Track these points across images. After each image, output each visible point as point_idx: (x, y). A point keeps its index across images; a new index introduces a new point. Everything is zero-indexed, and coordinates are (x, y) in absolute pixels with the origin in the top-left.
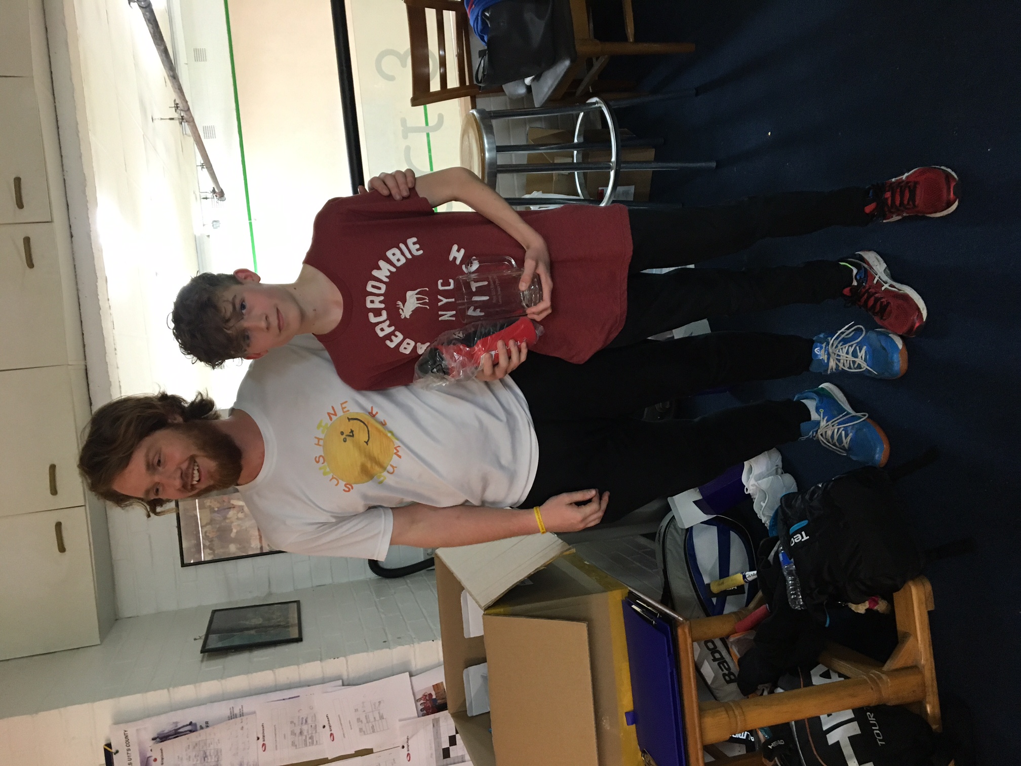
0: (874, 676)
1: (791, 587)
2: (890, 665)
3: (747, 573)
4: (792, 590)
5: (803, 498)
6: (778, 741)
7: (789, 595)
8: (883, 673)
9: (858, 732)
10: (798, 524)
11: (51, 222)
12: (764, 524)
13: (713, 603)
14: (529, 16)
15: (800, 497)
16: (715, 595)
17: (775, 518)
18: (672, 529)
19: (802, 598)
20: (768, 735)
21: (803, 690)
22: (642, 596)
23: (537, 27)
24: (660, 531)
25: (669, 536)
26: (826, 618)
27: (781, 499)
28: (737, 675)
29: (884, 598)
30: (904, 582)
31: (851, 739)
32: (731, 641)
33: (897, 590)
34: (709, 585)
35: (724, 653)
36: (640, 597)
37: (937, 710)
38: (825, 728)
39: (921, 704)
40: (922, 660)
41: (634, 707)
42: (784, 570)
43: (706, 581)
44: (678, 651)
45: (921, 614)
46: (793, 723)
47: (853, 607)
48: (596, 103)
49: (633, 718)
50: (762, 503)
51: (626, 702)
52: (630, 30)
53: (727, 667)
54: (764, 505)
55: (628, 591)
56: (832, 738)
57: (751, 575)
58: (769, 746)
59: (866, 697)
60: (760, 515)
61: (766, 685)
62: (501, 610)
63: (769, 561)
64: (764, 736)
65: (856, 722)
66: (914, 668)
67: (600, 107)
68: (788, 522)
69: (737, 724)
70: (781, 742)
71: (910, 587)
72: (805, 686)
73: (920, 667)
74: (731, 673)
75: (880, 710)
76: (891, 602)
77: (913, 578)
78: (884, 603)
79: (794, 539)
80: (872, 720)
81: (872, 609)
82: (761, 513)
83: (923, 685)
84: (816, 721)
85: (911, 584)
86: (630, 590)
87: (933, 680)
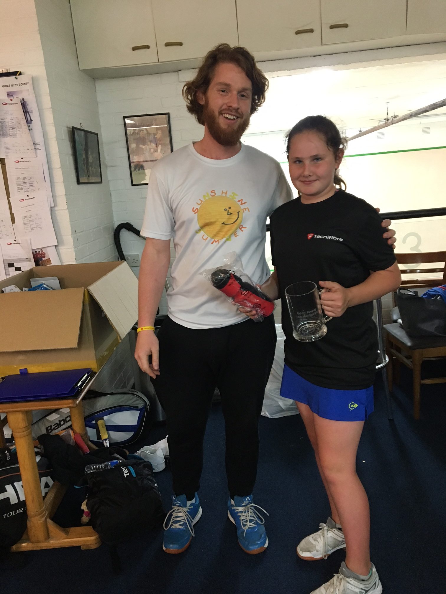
0: (44, 513)
1: (97, 466)
2: (50, 522)
3: (108, 441)
4: (96, 467)
5: (149, 475)
6: (9, 457)
7: (93, 465)
8: (46, 519)
9: (12, 503)
10: (134, 472)
11: (322, 45)
12: (136, 452)
13: (92, 421)
14: (437, 322)
15: (150, 473)
16: (96, 422)
17: (139, 458)
18: (136, 398)
19: (91, 472)
20: (13, 452)
21: (37, 471)
22: (93, 380)
23: (430, 327)
24: (135, 391)
25: (131, 396)
26: (79, 486)
27: (149, 462)
28: (50, 434)
29: (90, 520)
30: (97, 532)
31: (8, 499)
32: (70, 430)
33: (94, 528)
34: (103, 419)
35: (64, 427)
36: (93, 378)
37: (23, 549)
38: (15, 483)
39: (28, 540)
40: (52, 542)
41: (30, 373)
42: (108, 463)
43: (105, 418)
44: (59, 400)
45: (79, 541)
46: (19, 466)
47: (85, 502)
48: (386, 361)
49: (24, 373)
50: (148, 451)
51: (33, 369)
52: (427, 382)
53: (56, 428)
54: (147, 452)
55: (96, 372)
56: (9, 488)
57: (107, 444)
58: (7, 451)
59: (32, 508)
60: (141, 450)
61: (43, 451)
62: (87, 299)
63: (113, 454)
64: (13, 449)
65: (17, 502)
66: (48, 537)
67: (382, 363)
68: (135, 466)
69: (18, 433)
70: (8, 458)
71: (95, 536)
72: (39, 473)
73: (49, 540)
74: (52, 430)
75: (24, 516)
76: (87, 524)
77: (100, 537)
78: (87, 520)
79: (125, 469)
80: (19, 511)
81: (84, 513)
82: (143, 451)
83: (38, 542)
84: (19, 479)
85: (97, 536)
86: (97, 373)
87: (41, 547)
